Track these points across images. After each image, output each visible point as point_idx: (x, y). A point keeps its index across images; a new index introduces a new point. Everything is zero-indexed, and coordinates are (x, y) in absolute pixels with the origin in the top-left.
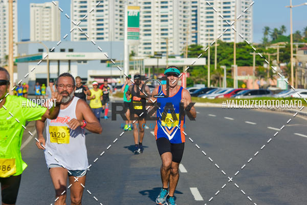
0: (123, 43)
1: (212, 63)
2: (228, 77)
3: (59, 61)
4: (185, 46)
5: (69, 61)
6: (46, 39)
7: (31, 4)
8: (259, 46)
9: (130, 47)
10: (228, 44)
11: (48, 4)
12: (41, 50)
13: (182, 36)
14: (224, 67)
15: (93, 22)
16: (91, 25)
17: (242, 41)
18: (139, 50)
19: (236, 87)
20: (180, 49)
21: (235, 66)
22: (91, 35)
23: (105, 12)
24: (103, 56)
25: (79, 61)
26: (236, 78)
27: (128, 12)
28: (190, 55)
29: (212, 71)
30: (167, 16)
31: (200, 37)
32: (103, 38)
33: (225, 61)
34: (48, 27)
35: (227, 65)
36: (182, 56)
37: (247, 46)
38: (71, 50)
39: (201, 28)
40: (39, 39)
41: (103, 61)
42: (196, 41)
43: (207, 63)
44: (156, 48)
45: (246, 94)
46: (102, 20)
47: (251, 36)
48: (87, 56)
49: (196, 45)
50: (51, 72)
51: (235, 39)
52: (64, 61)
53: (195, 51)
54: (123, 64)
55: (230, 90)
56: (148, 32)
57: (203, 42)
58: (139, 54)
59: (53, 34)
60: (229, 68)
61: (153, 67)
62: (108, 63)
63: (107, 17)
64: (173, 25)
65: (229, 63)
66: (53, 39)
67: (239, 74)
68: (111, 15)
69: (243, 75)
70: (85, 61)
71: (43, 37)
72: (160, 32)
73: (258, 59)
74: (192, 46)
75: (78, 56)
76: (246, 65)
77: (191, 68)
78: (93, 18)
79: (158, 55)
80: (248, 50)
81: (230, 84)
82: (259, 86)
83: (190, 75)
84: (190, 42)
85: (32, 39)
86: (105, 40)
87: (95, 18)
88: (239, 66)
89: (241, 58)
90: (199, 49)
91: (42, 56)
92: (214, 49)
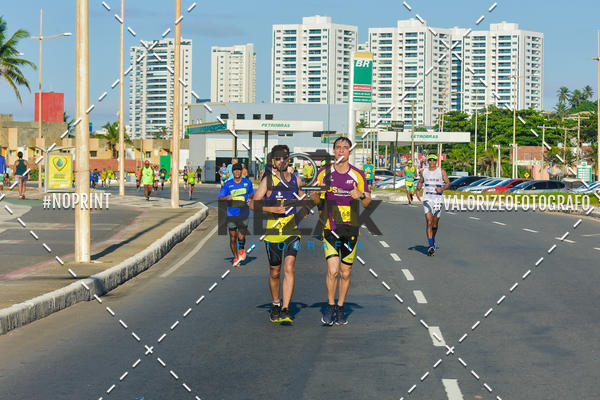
0: (348, 107)
1: (480, 140)
2: (503, 161)
3: (250, 133)
4: (440, 113)
5: (266, 133)
6: (234, 99)
7: (213, 48)
8: (552, 116)
9: (358, 113)
10: (506, 112)
11: (237, 48)
12: (225, 116)
13: (437, 99)
14: (498, 146)
15: (304, 76)
16: (301, 80)
17: (526, 108)
18: (372, 118)
19: (515, 177)
20: (434, 119)
21: (514, 145)
22: (301, 95)
23: (323, 61)
24: (319, 126)
25: (281, 133)
26: (516, 162)
27: (356, 61)
28: (448, 128)
29: (480, 152)
30: (415, 68)
31: (464, 100)
32: (318, 100)
33: (501, 137)
34: (237, 82)
35: (503, 143)
36: (436, 128)
37: (533, 116)
38: (269, 117)
39: (466, 87)
40: (223, 99)
41: (317, 134)
42: (458, 107)
43: (472, 139)
44: (397, 116)
45: (529, 188)
46: (318, 72)
47: (539, 101)
48: (293, 126)
49: (458, 113)
50: (238, 148)
51: (517, 104)
52: (258, 132)
53: (456, 121)
55: (505, 180)
56: (386, 92)
57: (469, 108)
58: (372, 125)
59: (244, 92)
60: (506, 149)
61: (392, 143)
62: (323, 136)
63: (325, 68)
64: (426, 85)
65: (506, 140)
66: (244, 100)
67: (521, 158)
68: (332, 65)
69: (527, 159)
70: (290, 134)
71: (230, 96)
72: (405, 92)
73: (549, 135)
74: (451, 114)
75: (279, 125)
76: (531, 144)
77: (447, 147)
78: (304, 69)
79: (398, 127)
80: (535, 121)
81: (507, 171)
82: (550, 175)
83: (448, 157)
84: (448, 107)
85: (213, 100)
86: (322, 102)
87: (307, 70)
88: (520, 145)
89: (523, 134)
90: (462, 119)
91: (225, 125)
92: (483, 119)
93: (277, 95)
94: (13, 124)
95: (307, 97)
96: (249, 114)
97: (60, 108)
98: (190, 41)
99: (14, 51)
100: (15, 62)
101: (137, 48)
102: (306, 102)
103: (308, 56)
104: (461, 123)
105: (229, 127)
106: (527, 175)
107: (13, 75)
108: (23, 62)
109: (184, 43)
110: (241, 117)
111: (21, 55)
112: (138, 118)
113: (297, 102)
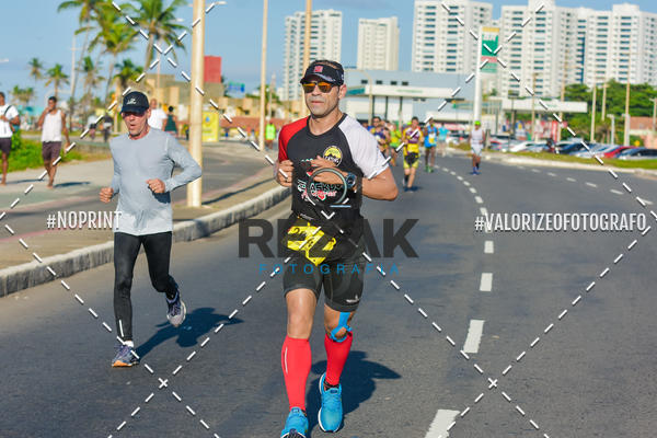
1: (598, 109)
2: (617, 130)
3: (387, 98)
4: (566, 85)
5: (401, 98)
6: (378, 67)
7: (361, 20)
11: (383, 21)
12: (364, 82)
14: (612, 116)
15: (442, 47)
16: (440, 51)
19: (626, 143)
21: (626, 116)
22: (439, 66)
23: (460, 35)
24: (449, 93)
25: (416, 99)
26: (629, 132)
27: (483, 35)
28: (568, 98)
29: (598, 121)
30: (543, 44)
31: (586, 74)
32: (454, 70)
33: (617, 108)
34: (382, 52)
35: (616, 114)
36: (559, 98)
37: (648, 90)
38: (405, 84)
39: (589, 62)
40: (368, 67)
41: (449, 100)
42: (582, 80)
45: (634, 154)
46: (455, 45)
48: (425, 92)
49: (581, 85)
50: (376, 111)
51: (635, 79)
52: (395, 97)
53: (576, 92)
54: (473, 105)
57: (591, 82)
59: (387, 62)
60: (619, 119)
61: (515, 111)
62: (455, 102)
63: (461, 41)
64: (551, 56)
65: (619, 111)
66: (387, 68)
67: (633, 126)
69: (641, 128)
70: (423, 99)
71: (374, 64)
72: (533, 65)
74: (575, 86)
75: (413, 92)
77: (568, 116)
78: (442, 41)
80: (649, 95)
83: (568, 125)
84: (573, 80)
85: (359, 66)
86: (457, 72)
87: (446, 42)
88: (632, 115)
89: (638, 106)
90: (583, 91)
91: (363, 90)
92: (602, 91)
93: (417, 64)
94: (175, 84)
95: (445, 66)
96: (387, 80)
97: (218, 71)
98: (340, 13)
99: (172, 17)
100: (174, 27)
101: (292, 18)
102: (444, 71)
103: (447, 29)
104: (583, 95)
105: (367, 92)
106: (637, 144)
107: (171, 39)
108: (181, 27)
109: (334, 15)
110: (379, 82)
111: (179, 21)
112: (290, 82)
113: (435, 71)
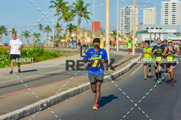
3: (155, 33)
5: (160, 33)
7: (144, 8)
11: (151, 9)
12: (148, 28)
16: (170, 18)
22: (170, 22)
23: (176, 12)
24: (175, 31)
25: (164, 33)
32: (175, 23)
34: (151, 18)
38: (161, 29)
40: (147, 23)
41: (175, 33)
46: (175, 15)
48: (168, 31)
50: (151, 38)
59: (153, 22)
63: (177, 14)
66: (153, 24)
70: (167, 33)
71: (149, 23)
75: (163, 31)
85: (144, 23)
87: (172, 15)
91: (148, 31)
93: (163, 22)
94: (86, 31)
98: (137, 6)
99: (86, 10)
100: (87, 12)
101: (122, 9)
103: (172, 11)
110: (152, 28)
